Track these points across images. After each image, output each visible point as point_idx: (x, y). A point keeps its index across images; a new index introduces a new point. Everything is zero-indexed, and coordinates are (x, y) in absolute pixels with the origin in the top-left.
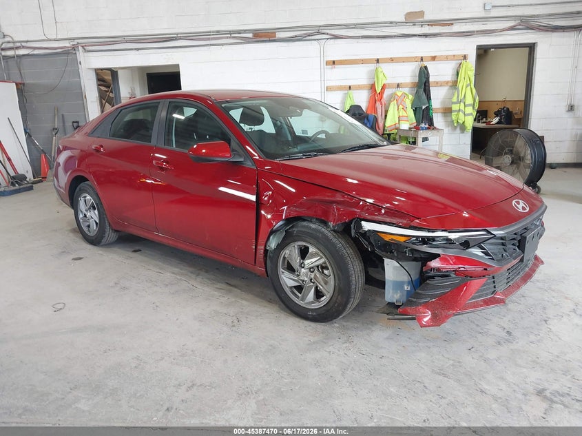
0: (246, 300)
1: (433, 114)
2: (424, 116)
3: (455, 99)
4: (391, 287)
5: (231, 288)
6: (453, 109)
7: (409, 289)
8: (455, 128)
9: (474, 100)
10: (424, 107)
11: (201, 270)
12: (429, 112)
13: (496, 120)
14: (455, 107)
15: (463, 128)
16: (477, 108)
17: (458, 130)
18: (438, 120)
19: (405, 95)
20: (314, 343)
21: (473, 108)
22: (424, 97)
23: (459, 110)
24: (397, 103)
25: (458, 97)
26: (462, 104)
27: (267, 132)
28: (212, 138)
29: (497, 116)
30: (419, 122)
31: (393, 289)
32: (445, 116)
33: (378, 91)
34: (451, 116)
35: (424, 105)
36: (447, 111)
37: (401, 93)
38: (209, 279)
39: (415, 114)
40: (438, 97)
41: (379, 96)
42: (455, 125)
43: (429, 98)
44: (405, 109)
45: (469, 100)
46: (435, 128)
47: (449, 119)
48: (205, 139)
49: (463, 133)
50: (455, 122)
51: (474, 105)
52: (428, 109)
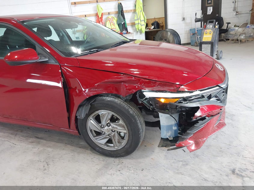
0: (50, 147)
1: (127, 26)
2: (123, 27)
3: (136, 18)
4: (165, 129)
5: (39, 140)
6: (136, 23)
7: (176, 129)
8: (137, 32)
9: (144, 18)
10: (122, 23)
11: (17, 131)
12: (125, 25)
13: (153, 27)
14: (136, 22)
15: (141, 32)
16: (146, 22)
17: (139, 33)
18: (130, 29)
19: (113, 18)
20: (100, 170)
21: (145, 22)
22: (122, 18)
23: (139, 23)
24: (110, 22)
25: (137, 17)
26: (139, 20)
27: (55, 40)
28: (20, 47)
29: (153, 25)
30: (121, 31)
31: (166, 131)
32: (132, 27)
33: (100, 17)
34: (135, 26)
35: (123, 22)
36: (133, 24)
37: (111, 17)
38: (23, 136)
39: (119, 27)
40: (128, 17)
41: (101, 19)
42: (138, 30)
43: (124, 18)
44: (114, 24)
45: (142, 18)
46: (130, 33)
47: (134, 28)
48: (16, 49)
49: (141, 34)
50: (137, 29)
51: (144, 20)
52: (124, 24)
